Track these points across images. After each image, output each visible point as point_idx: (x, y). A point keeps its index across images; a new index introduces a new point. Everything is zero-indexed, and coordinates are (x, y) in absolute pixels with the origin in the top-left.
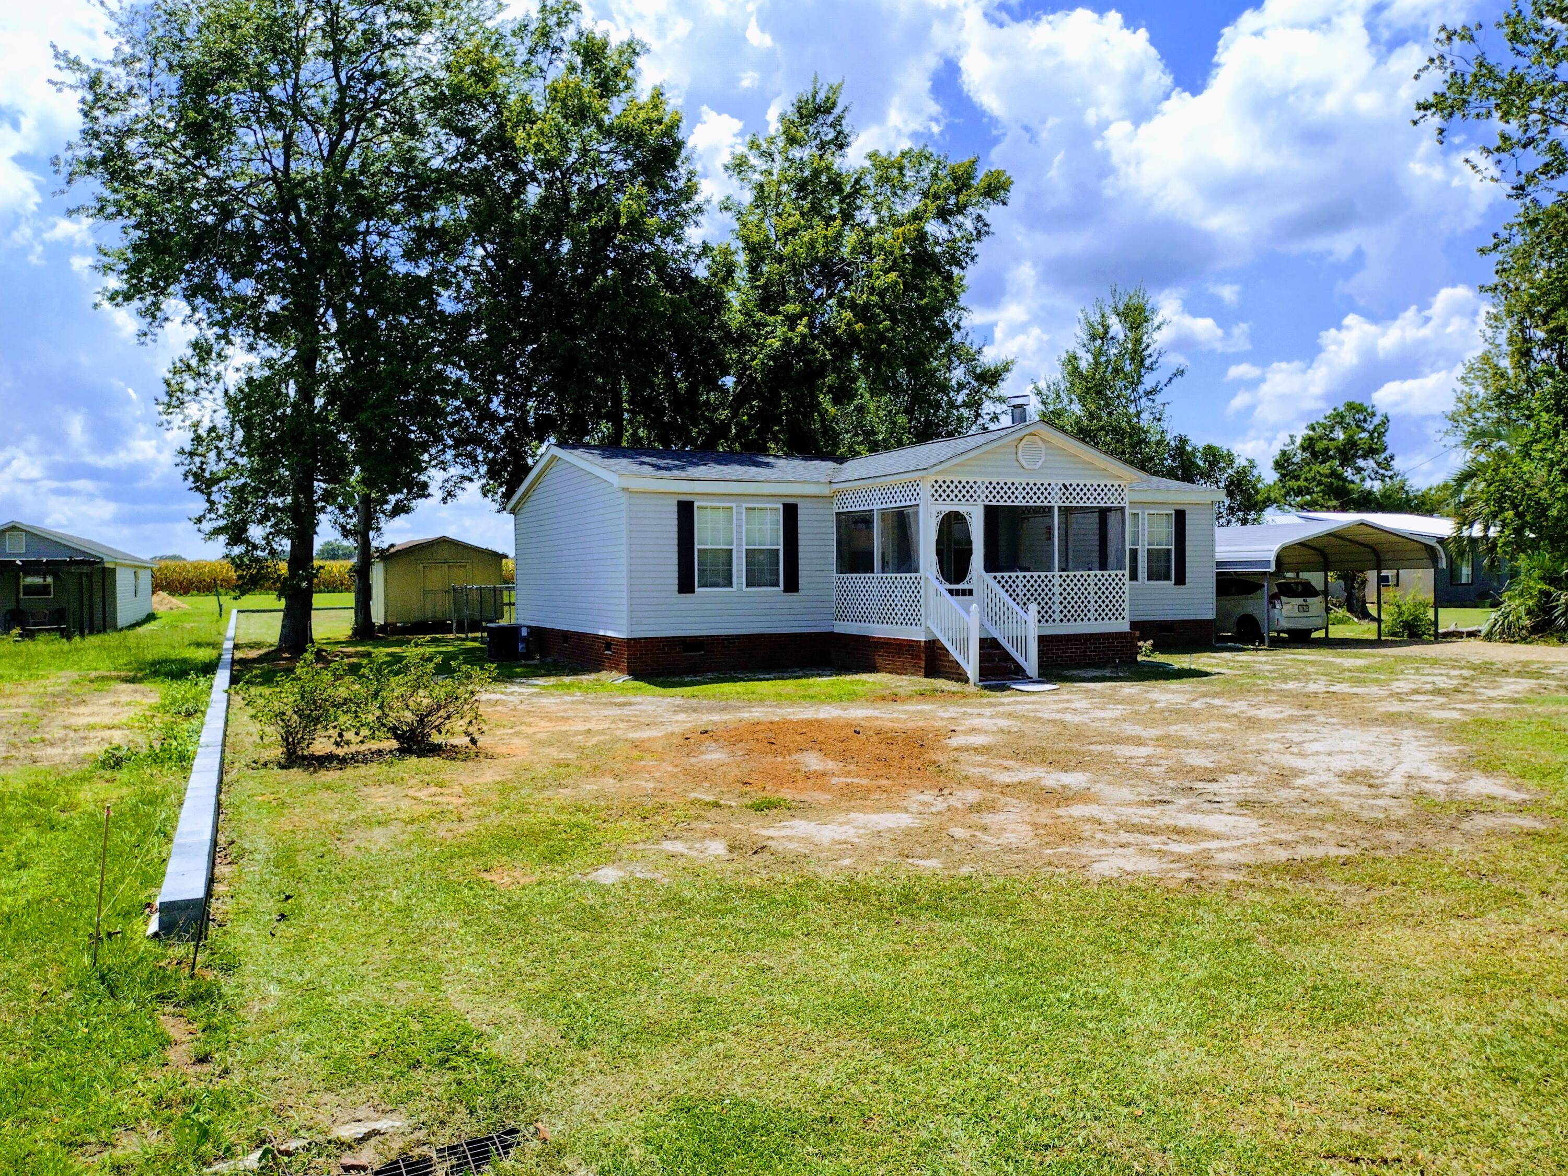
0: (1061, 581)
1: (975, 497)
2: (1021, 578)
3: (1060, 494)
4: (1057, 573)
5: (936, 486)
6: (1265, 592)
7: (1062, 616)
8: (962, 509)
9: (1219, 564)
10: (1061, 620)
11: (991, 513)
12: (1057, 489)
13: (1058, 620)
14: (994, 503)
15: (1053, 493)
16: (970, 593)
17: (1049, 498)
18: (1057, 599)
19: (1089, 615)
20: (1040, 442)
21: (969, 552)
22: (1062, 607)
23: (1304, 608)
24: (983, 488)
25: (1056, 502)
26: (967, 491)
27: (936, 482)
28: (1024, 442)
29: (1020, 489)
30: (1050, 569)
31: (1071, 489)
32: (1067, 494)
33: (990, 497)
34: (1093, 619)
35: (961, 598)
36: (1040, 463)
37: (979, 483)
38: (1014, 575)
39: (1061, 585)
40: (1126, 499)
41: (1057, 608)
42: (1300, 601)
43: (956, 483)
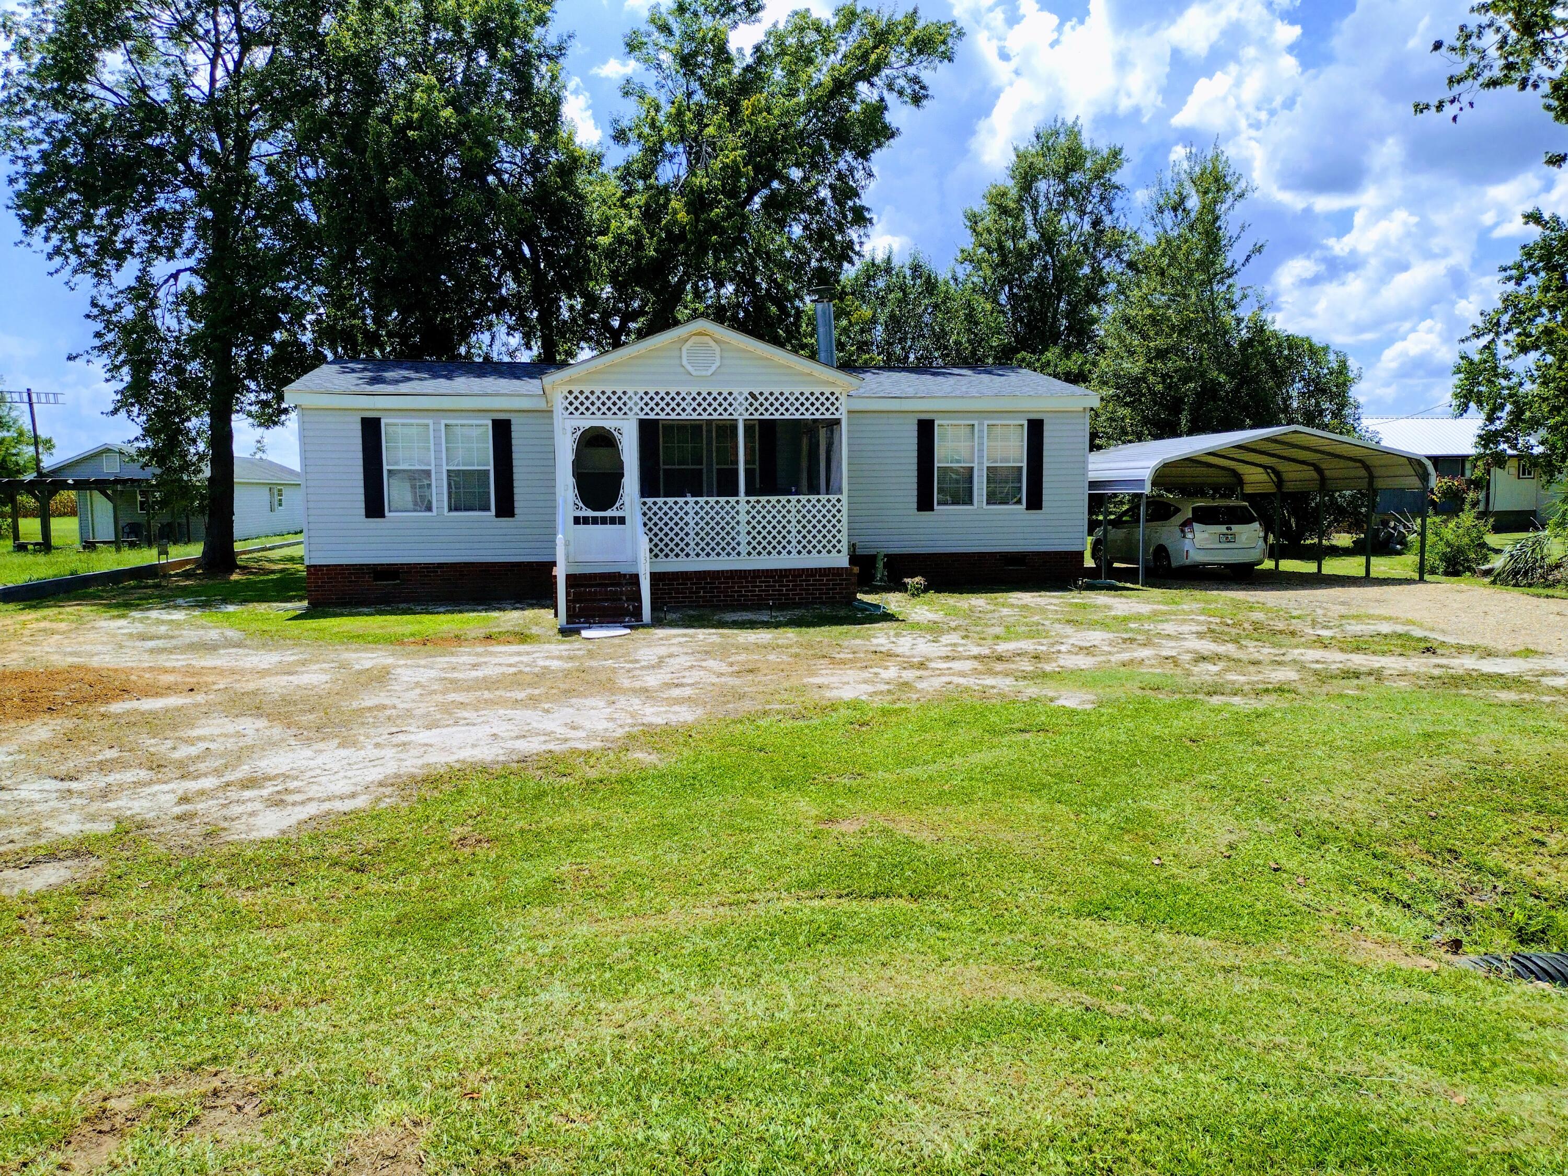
0: (748, 507)
1: (625, 409)
2: (691, 504)
3: (746, 404)
4: (742, 498)
5: (571, 398)
6: (1178, 519)
7: (749, 548)
8: (608, 423)
9: (1093, 485)
10: (749, 554)
11: (647, 429)
12: (741, 399)
13: (744, 553)
14: (652, 416)
15: (735, 404)
16: (622, 520)
17: (730, 410)
18: (743, 528)
19: (789, 547)
20: (712, 343)
21: (619, 475)
22: (749, 538)
23: (1229, 538)
24: (636, 399)
25: (741, 415)
26: (616, 404)
27: (570, 392)
28: (689, 343)
29: (689, 399)
30: (736, 494)
31: (761, 399)
32: (756, 404)
33: (647, 409)
34: (794, 552)
35: (608, 526)
36: (714, 368)
37: (630, 393)
38: (681, 500)
39: (748, 512)
40: (843, 409)
41: (743, 539)
42: (1222, 529)
43: (598, 393)
